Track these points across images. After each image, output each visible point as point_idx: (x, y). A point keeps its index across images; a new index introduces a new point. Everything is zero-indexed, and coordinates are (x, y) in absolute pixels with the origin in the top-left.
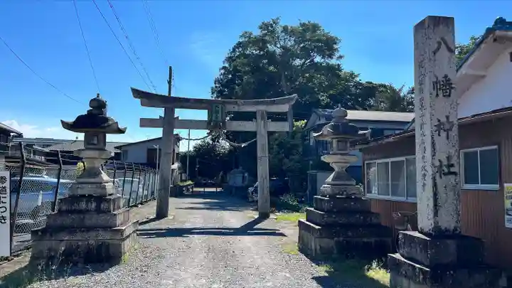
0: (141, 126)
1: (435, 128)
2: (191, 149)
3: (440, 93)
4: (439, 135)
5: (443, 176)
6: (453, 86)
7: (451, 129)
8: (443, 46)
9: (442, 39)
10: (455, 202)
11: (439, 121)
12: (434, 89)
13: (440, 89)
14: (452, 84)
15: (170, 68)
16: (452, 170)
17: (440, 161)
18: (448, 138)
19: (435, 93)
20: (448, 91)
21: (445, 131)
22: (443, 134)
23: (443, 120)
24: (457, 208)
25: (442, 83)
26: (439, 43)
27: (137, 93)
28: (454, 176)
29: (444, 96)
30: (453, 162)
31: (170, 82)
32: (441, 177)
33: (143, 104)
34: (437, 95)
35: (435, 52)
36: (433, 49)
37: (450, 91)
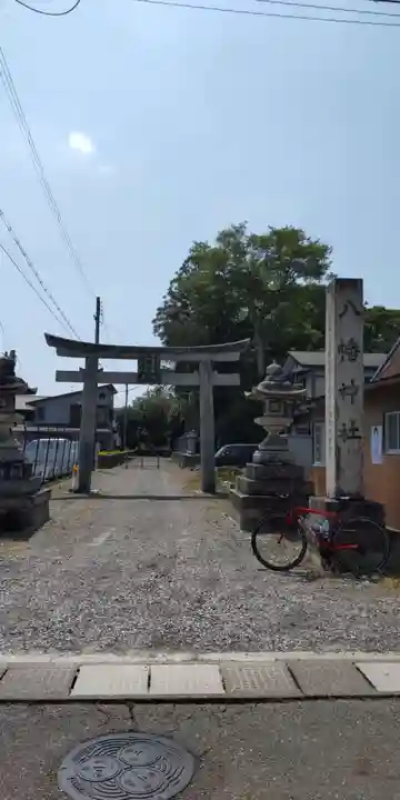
0: (57, 380)
1: (339, 392)
2: (130, 404)
3: (346, 357)
4: (343, 400)
5: (346, 440)
6: (359, 349)
7: (356, 393)
8: (350, 308)
9: (350, 302)
11: (344, 385)
12: (339, 353)
13: (345, 353)
15: (98, 299)
16: (357, 434)
17: (344, 425)
18: (352, 403)
19: (340, 357)
20: (354, 354)
21: (349, 395)
22: (348, 399)
23: (348, 383)
25: (348, 346)
26: (346, 307)
27: (52, 340)
28: (359, 440)
30: (356, 425)
31: (97, 319)
32: (344, 441)
33: (59, 353)
34: (342, 359)
35: (341, 316)
36: (340, 312)
37: (356, 356)
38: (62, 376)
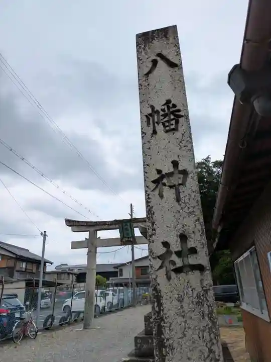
0: (72, 248)
1: (153, 186)
3: (160, 128)
4: (161, 196)
5: (173, 275)
6: (181, 113)
7: (183, 184)
8: (161, 63)
9: (159, 55)
10: (206, 334)
11: (159, 172)
12: (148, 124)
13: (158, 123)
14: (179, 111)
15: (131, 205)
17: (166, 244)
18: (178, 200)
19: (150, 130)
20: (173, 122)
21: (171, 187)
22: (169, 194)
23: (167, 168)
24: (211, 351)
25: (162, 113)
27: (70, 223)
28: (197, 273)
29: (167, 131)
32: (169, 278)
33: (73, 230)
34: (155, 132)
35: (148, 74)
36: (146, 70)
37: (177, 122)
38: (76, 245)
